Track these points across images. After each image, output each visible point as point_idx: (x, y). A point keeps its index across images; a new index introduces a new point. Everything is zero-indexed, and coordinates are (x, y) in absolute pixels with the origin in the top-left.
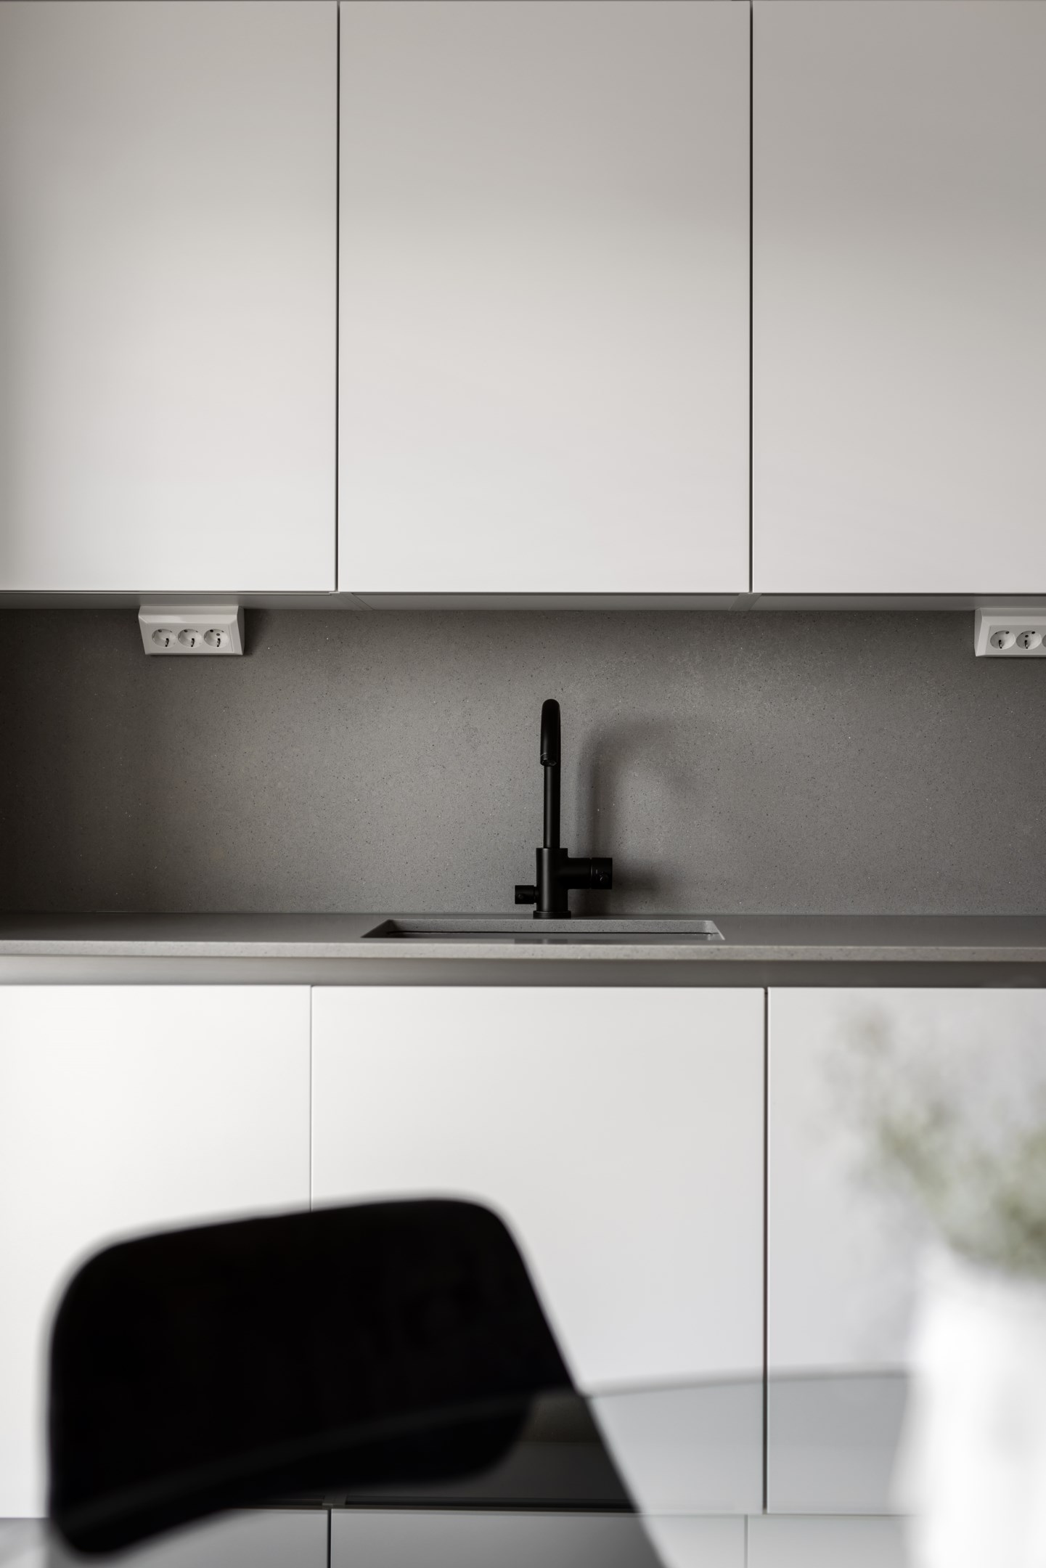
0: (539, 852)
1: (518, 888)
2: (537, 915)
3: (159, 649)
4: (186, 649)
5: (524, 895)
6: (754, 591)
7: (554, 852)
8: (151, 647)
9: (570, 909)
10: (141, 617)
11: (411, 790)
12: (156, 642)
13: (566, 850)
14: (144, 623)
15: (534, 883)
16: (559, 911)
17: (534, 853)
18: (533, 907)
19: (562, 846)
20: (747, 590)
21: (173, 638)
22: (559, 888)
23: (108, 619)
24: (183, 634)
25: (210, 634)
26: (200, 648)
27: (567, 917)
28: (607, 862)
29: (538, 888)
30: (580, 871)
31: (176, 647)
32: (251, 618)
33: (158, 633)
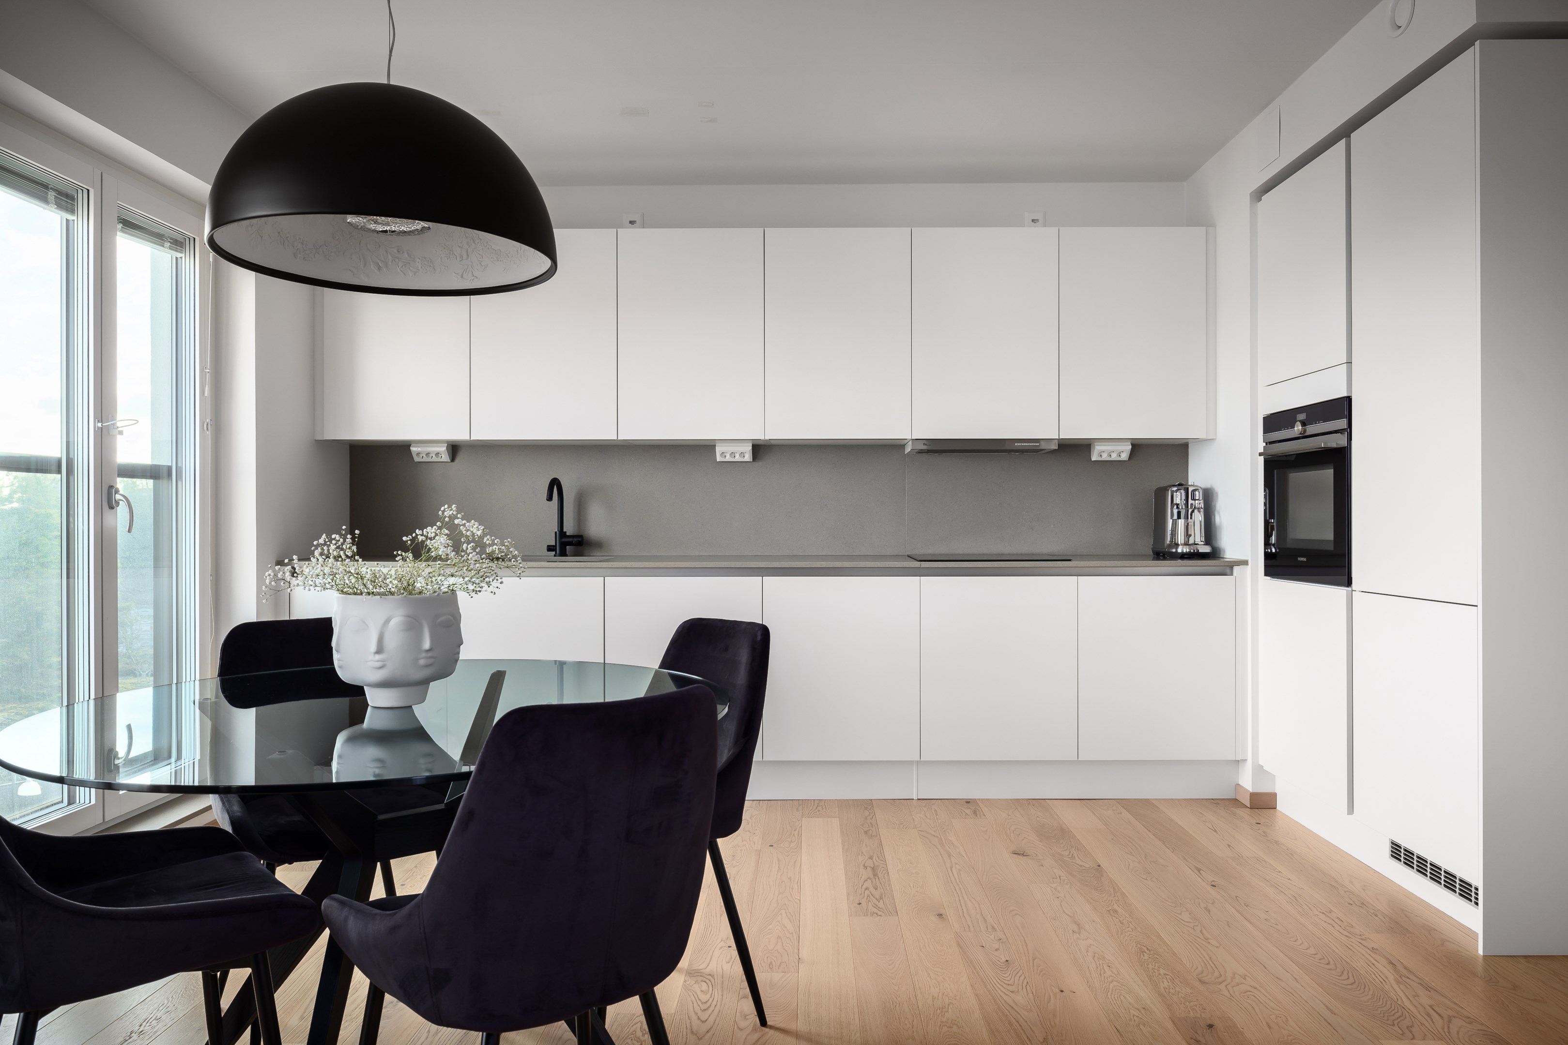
0: (556, 533)
1: (548, 546)
2: (555, 556)
3: (420, 460)
4: (429, 460)
5: (550, 548)
6: (619, 439)
7: (562, 533)
8: (416, 459)
9: (567, 553)
10: (411, 448)
11: (513, 511)
12: (427, 457)
13: (566, 532)
14: (413, 451)
15: (554, 544)
16: (563, 553)
17: (554, 533)
18: (554, 553)
19: (564, 531)
20: (616, 438)
21: (424, 456)
22: (563, 546)
23: (401, 449)
24: (428, 454)
25: (437, 454)
26: (435, 459)
27: (567, 556)
28: (581, 536)
29: (555, 546)
30: (571, 540)
31: (426, 459)
32: (454, 449)
33: (418, 454)
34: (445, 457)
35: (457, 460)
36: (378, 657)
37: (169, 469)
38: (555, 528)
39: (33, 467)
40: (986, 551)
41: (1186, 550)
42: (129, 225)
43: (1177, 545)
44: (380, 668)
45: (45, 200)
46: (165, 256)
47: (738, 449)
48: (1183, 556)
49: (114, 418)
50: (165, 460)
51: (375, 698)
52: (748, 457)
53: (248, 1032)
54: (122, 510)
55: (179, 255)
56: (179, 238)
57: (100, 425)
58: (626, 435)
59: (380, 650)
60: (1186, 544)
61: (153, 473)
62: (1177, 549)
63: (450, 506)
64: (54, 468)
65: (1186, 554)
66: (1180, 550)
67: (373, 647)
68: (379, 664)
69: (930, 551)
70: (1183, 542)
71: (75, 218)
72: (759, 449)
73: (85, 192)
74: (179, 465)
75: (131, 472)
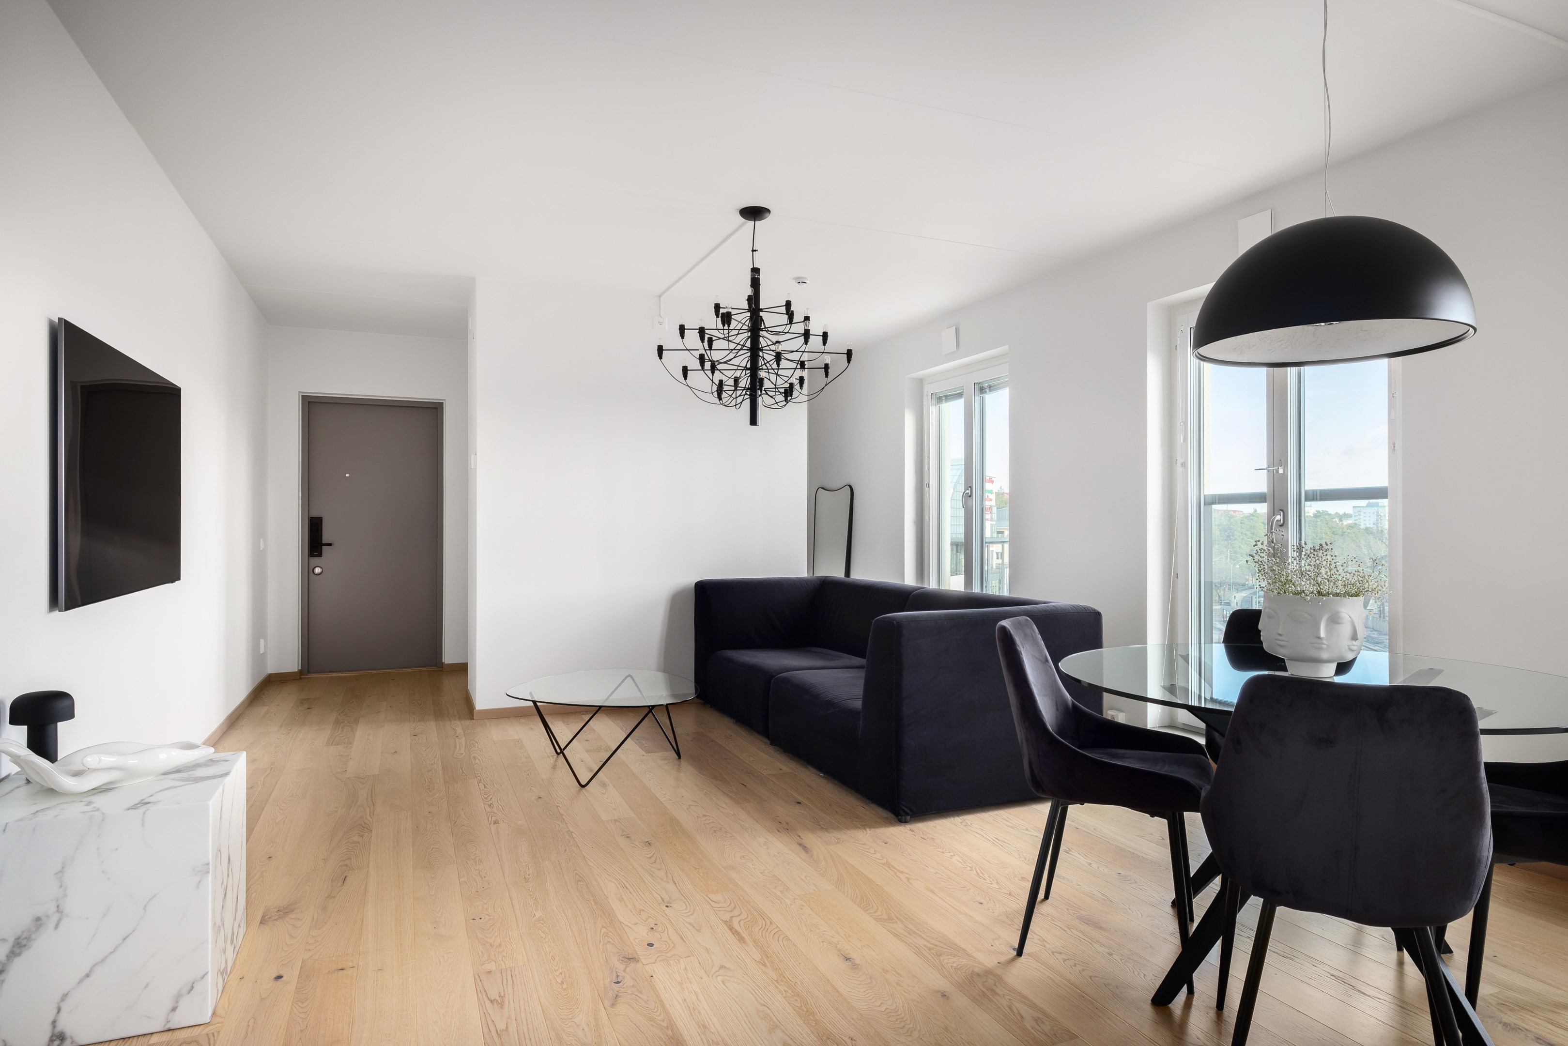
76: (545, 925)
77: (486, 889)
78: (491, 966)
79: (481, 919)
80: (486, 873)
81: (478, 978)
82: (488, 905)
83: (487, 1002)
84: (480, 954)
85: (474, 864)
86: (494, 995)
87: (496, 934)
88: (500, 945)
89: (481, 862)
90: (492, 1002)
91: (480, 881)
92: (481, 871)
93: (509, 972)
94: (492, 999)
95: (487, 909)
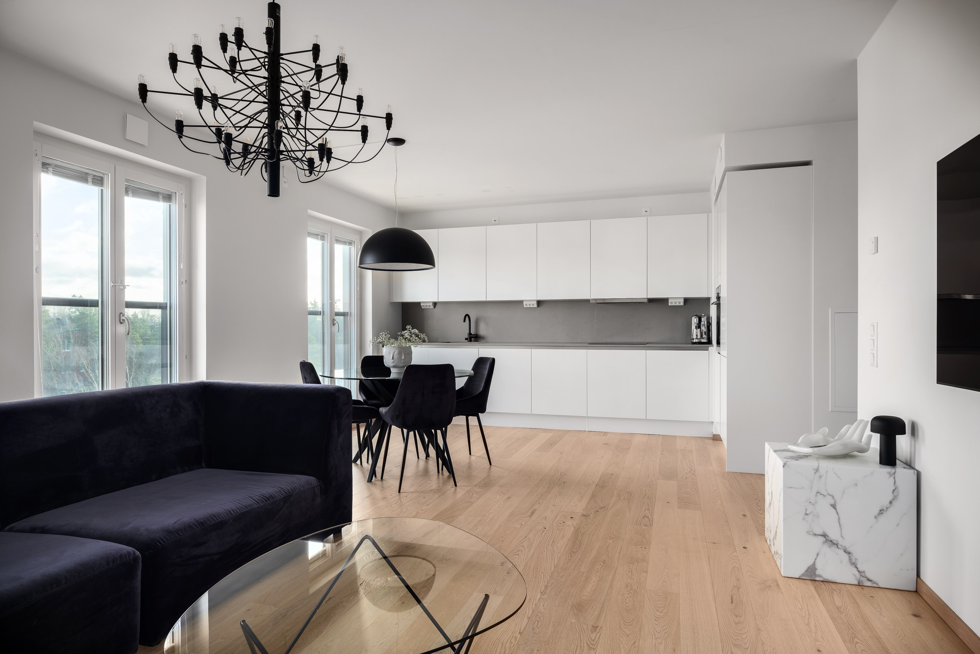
3: (424, 308)
5: (466, 339)
7: (470, 334)
10: (421, 304)
18: (468, 341)
22: (471, 338)
23: (418, 304)
24: (426, 306)
25: (429, 306)
26: (429, 308)
27: (472, 342)
28: (477, 335)
29: (468, 338)
30: (473, 336)
31: (426, 308)
32: (435, 304)
33: (423, 306)
34: (432, 307)
35: (436, 308)
36: (392, 360)
37: (348, 313)
38: (468, 332)
39: (315, 314)
40: (626, 341)
41: (697, 341)
42: (338, 241)
43: (694, 339)
44: (393, 363)
45: (318, 239)
46: (347, 247)
47: (531, 303)
48: (695, 343)
49: (334, 299)
50: (347, 310)
51: (393, 370)
52: (535, 306)
53: (367, 448)
54: (336, 325)
55: (350, 247)
56: (351, 242)
57: (331, 301)
58: (489, 299)
59: (393, 359)
60: (697, 339)
61: (344, 314)
62: (693, 340)
63: (409, 326)
64: (319, 314)
65: (698, 342)
66: (694, 341)
67: (391, 358)
68: (393, 362)
69: (604, 341)
70: (695, 338)
71: (324, 242)
72: (539, 303)
73: (327, 234)
74: (351, 312)
75: (338, 314)
76: (610, 536)
77: (632, 563)
78: (644, 527)
79: (641, 547)
80: (627, 574)
81: (651, 525)
82: (634, 553)
83: (650, 518)
84: (647, 533)
85: (633, 584)
86: (646, 519)
87: (636, 538)
88: (636, 534)
89: (627, 585)
90: (648, 517)
91: (633, 570)
92: (630, 577)
93: (637, 523)
94: (647, 518)
95: (636, 551)
